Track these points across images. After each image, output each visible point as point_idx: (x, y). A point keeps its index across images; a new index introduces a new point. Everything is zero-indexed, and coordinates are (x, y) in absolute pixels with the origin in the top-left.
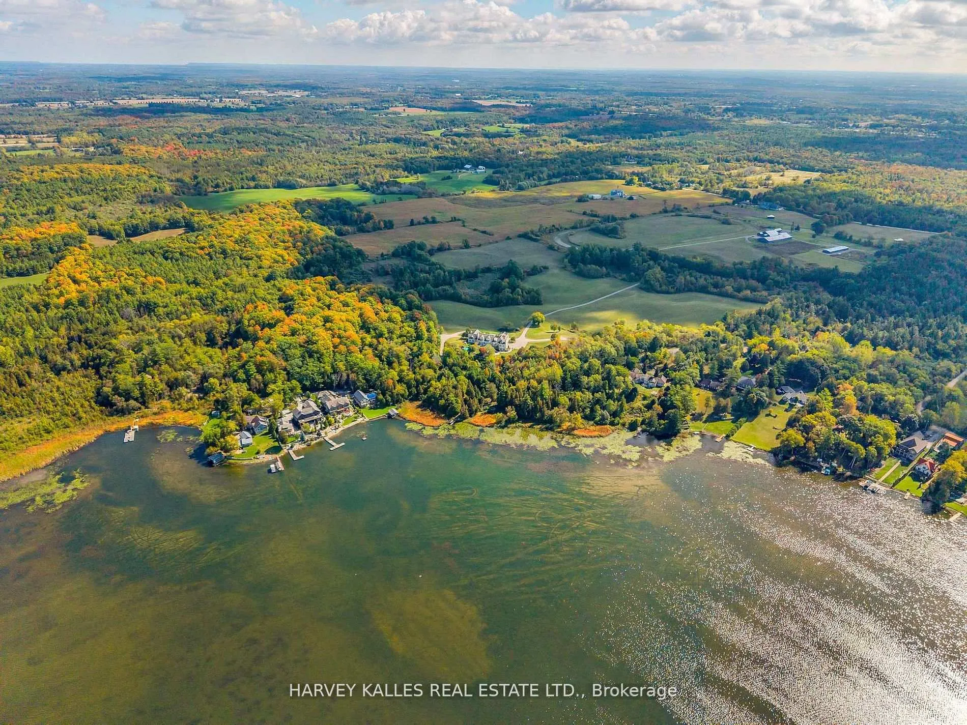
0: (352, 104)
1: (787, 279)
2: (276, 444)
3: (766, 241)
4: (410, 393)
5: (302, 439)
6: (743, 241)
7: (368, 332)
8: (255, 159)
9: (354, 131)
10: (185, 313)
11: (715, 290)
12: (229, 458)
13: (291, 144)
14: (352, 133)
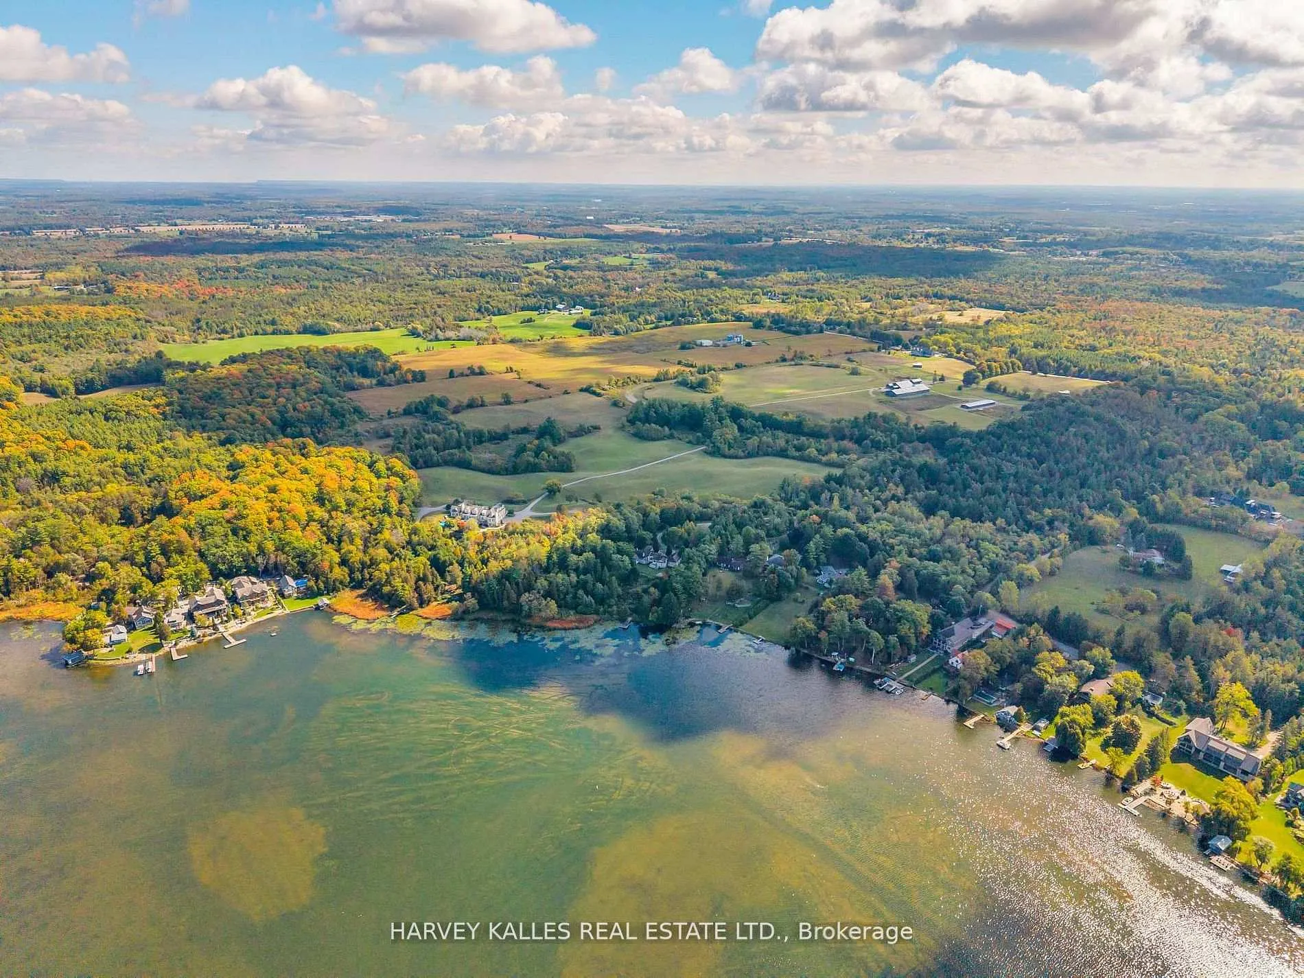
0: (446, 230)
1: (892, 440)
2: (158, 641)
3: (894, 395)
4: (352, 579)
5: (193, 635)
6: (866, 395)
7: (323, 505)
8: (285, 299)
9: (433, 264)
10: (99, 484)
11: (797, 454)
12: (91, 657)
13: (342, 279)
14: (429, 266)
